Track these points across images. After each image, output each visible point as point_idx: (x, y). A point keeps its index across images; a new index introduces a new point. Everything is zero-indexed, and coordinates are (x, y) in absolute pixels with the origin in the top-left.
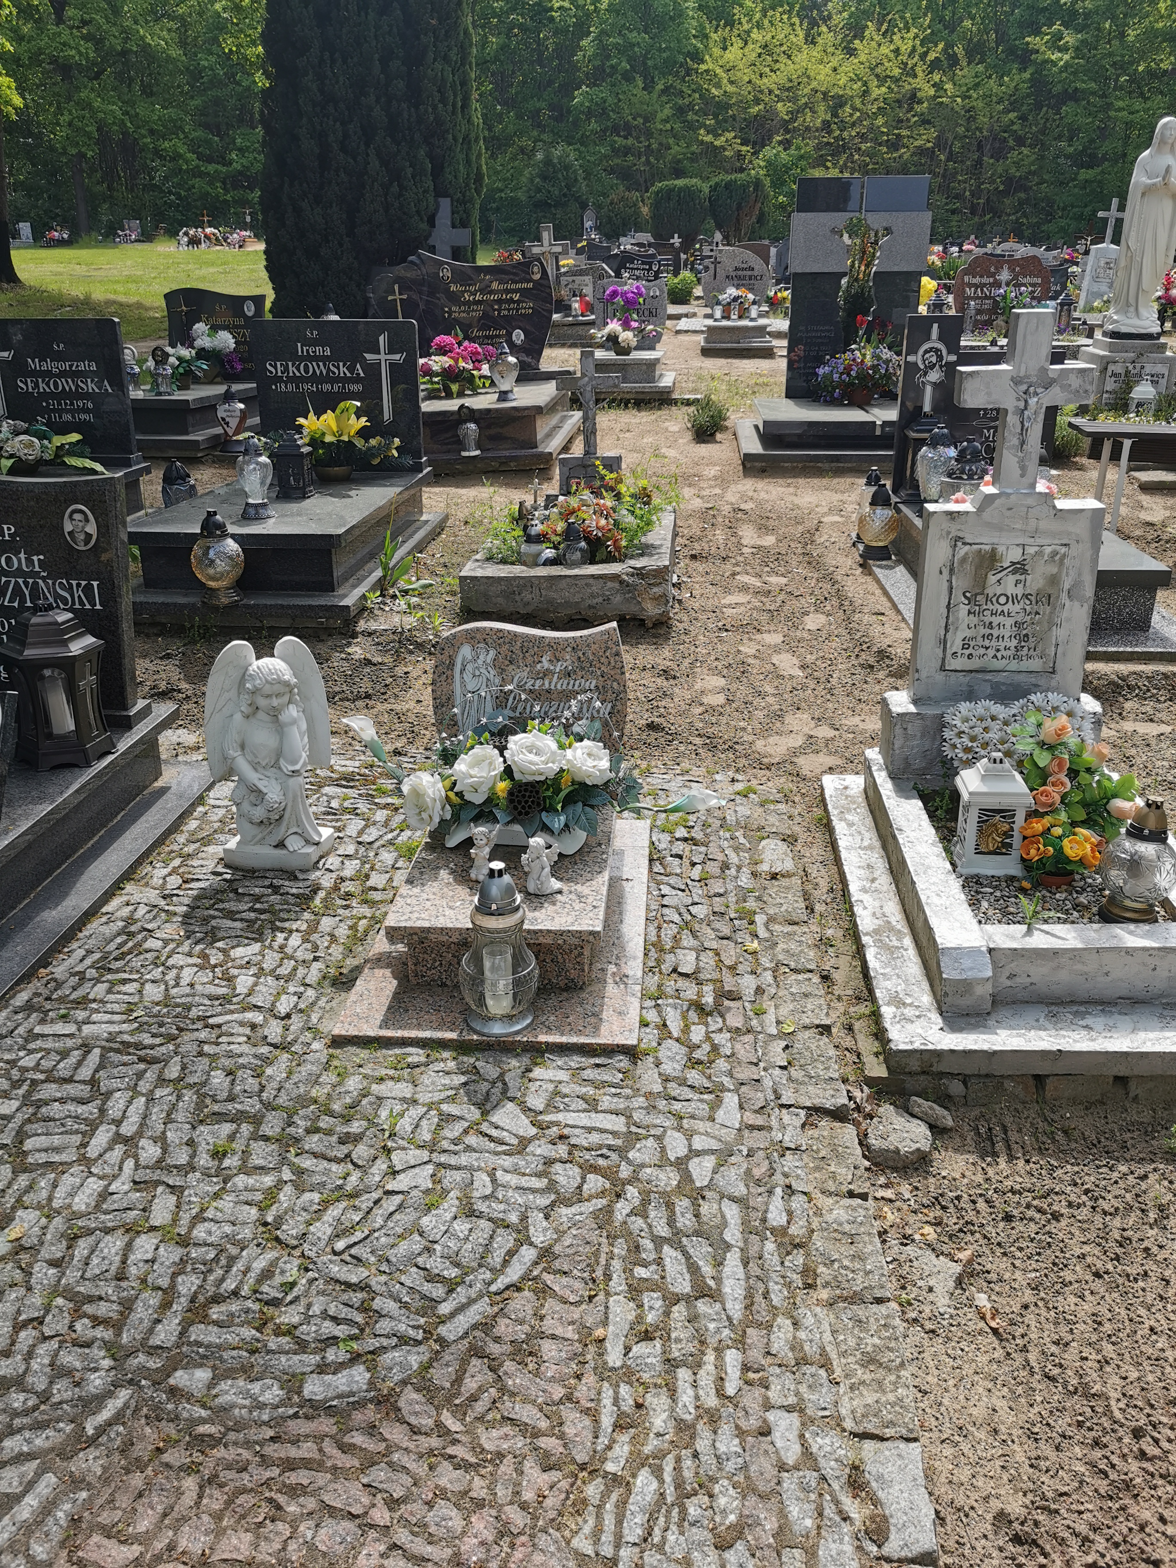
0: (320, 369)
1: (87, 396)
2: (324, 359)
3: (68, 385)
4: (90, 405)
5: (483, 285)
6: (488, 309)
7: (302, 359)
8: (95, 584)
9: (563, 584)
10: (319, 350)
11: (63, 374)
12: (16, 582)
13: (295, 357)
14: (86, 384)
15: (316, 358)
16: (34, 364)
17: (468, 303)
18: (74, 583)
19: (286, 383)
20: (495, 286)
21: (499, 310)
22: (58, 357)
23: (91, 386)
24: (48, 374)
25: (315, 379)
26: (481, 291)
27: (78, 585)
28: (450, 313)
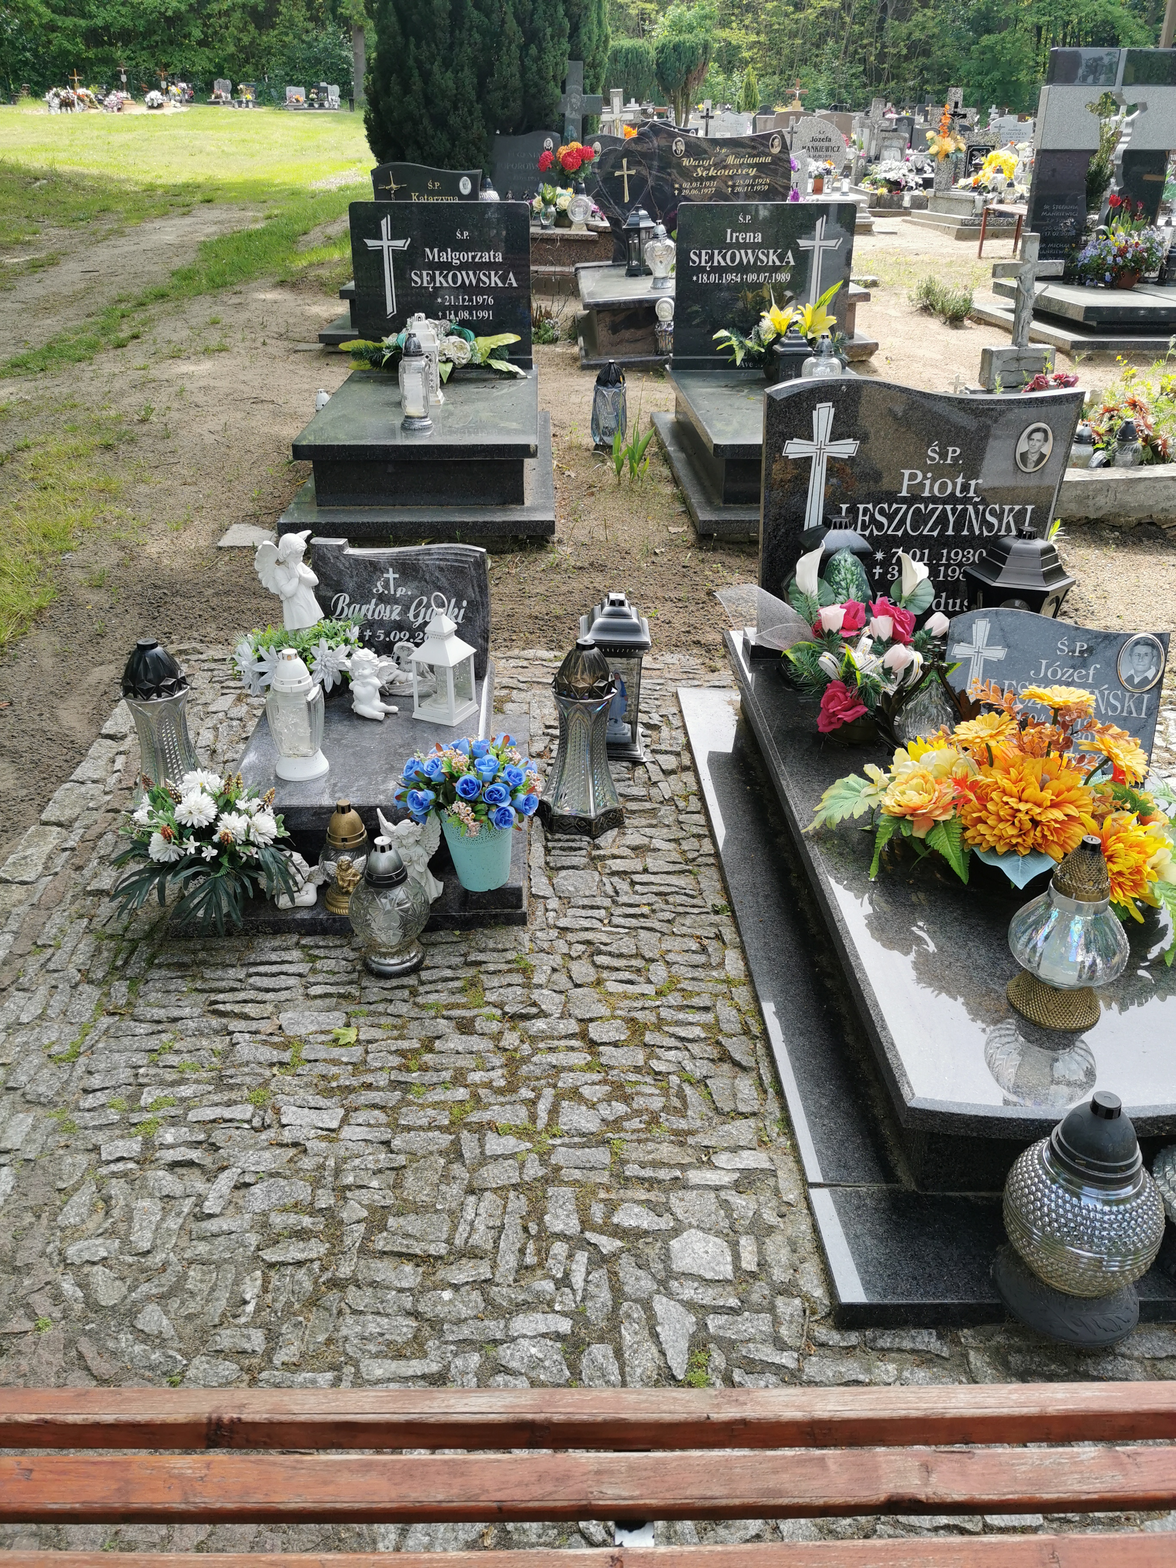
0: (746, 257)
1: (489, 290)
2: (754, 246)
3: (468, 277)
4: (491, 301)
5: (718, 160)
6: (722, 185)
7: (730, 246)
8: (1030, 508)
9: (1141, 487)
10: (750, 237)
11: (464, 266)
12: (944, 511)
13: (723, 246)
14: (489, 278)
15: (746, 246)
16: (433, 254)
17: (701, 179)
18: (1007, 508)
19: (709, 273)
20: (731, 160)
21: (733, 187)
22: (461, 246)
23: (495, 280)
24: (446, 266)
25: (742, 269)
26: (715, 165)
27: (1011, 510)
28: (680, 190)
